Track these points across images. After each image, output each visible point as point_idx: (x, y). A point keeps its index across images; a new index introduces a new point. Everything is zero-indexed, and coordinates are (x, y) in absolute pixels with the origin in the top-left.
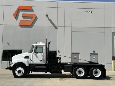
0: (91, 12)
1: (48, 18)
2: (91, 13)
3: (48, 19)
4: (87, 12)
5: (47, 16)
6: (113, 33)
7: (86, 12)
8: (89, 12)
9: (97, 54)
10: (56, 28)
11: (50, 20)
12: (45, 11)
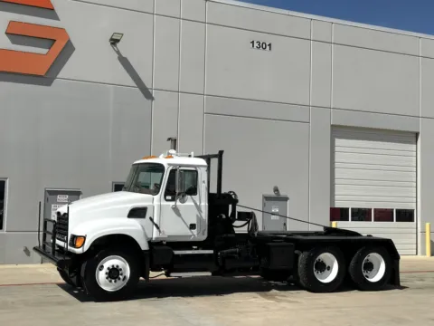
0: (270, 45)
1: (118, 52)
2: (268, 48)
3: (117, 55)
4: (256, 45)
5: (114, 42)
6: (332, 126)
7: (253, 42)
8: (262, 46)
9: (286, 199)
10: (148, 94)
11: (125, 62)
12: (107, 23)
